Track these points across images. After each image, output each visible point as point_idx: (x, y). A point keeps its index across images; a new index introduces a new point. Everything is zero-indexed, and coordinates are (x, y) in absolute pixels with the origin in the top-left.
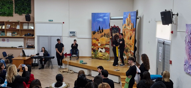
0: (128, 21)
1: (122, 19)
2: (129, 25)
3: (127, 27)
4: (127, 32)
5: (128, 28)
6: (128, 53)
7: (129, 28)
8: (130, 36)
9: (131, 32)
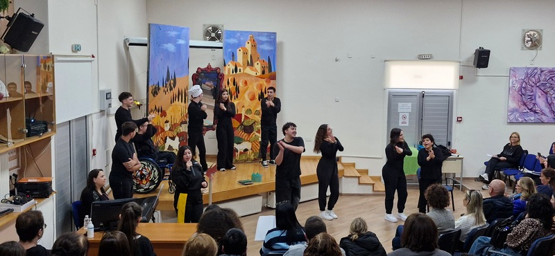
0: (245, 53)
1: (221, 48)
2: (251, 64)
3: (244, 68)
4: (246, 83)
5: (248, 70)
6: (256, 134)
7: (253, 73)
8: (258, 92)
9: (263, 82)
